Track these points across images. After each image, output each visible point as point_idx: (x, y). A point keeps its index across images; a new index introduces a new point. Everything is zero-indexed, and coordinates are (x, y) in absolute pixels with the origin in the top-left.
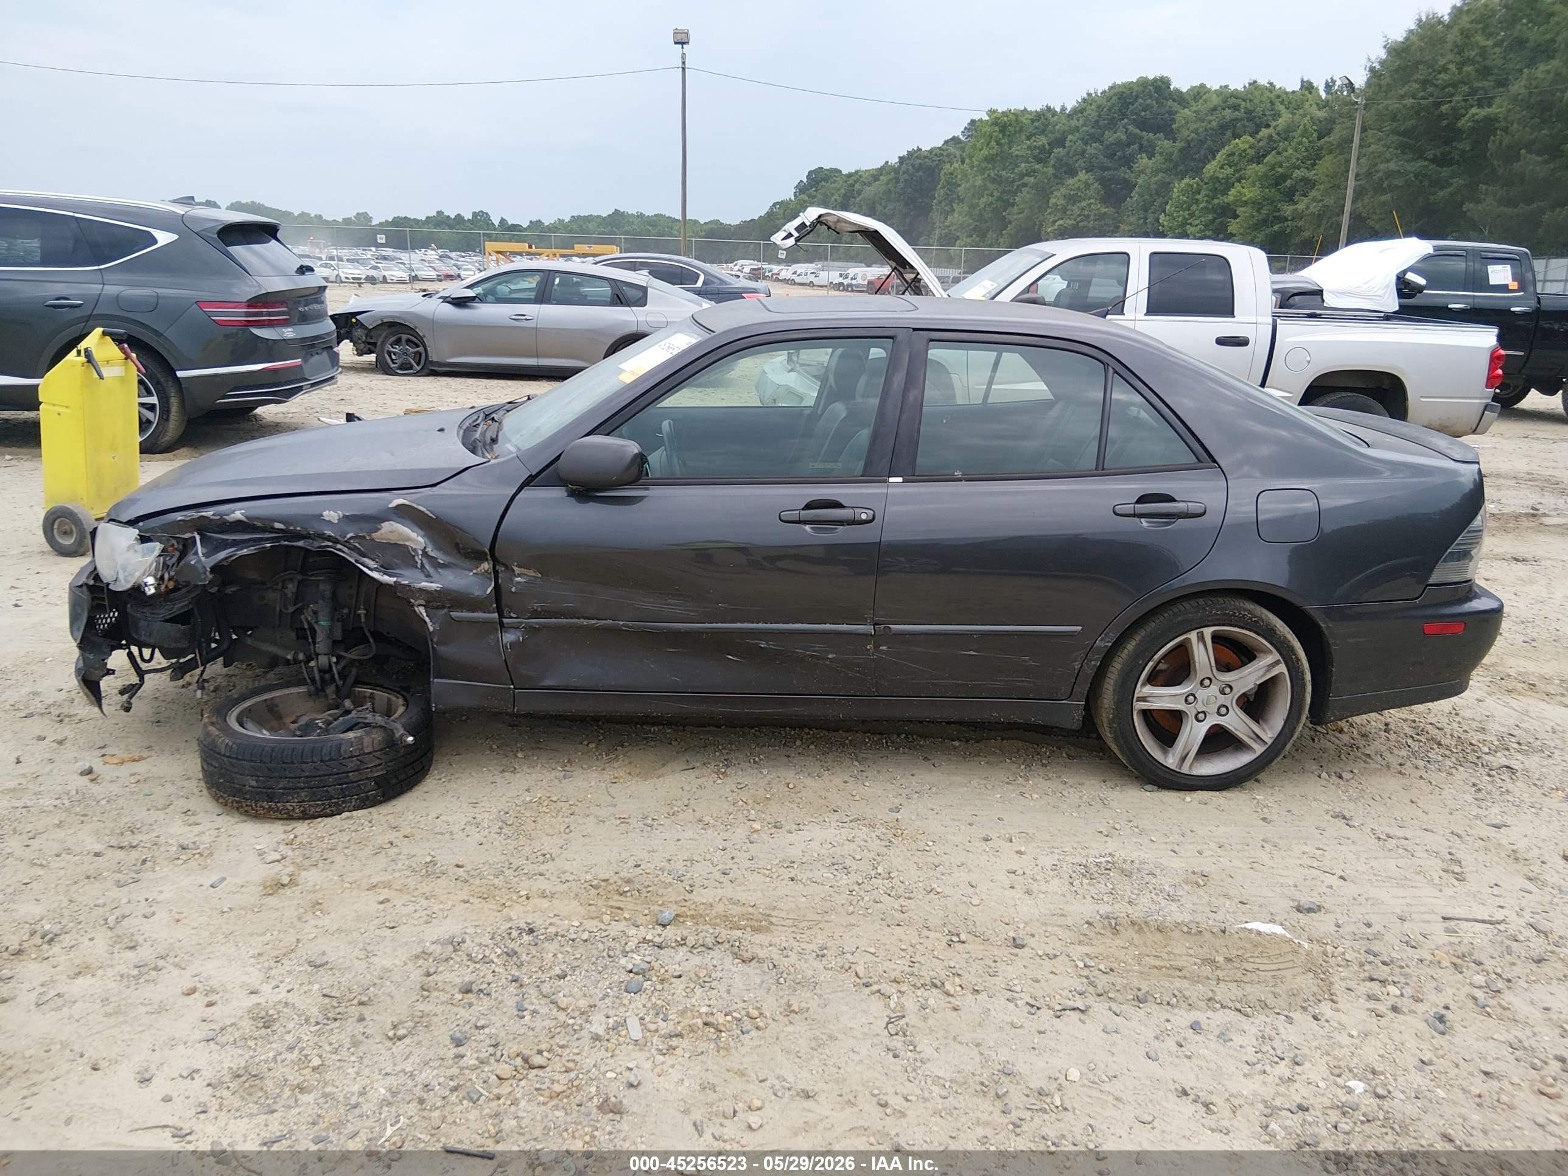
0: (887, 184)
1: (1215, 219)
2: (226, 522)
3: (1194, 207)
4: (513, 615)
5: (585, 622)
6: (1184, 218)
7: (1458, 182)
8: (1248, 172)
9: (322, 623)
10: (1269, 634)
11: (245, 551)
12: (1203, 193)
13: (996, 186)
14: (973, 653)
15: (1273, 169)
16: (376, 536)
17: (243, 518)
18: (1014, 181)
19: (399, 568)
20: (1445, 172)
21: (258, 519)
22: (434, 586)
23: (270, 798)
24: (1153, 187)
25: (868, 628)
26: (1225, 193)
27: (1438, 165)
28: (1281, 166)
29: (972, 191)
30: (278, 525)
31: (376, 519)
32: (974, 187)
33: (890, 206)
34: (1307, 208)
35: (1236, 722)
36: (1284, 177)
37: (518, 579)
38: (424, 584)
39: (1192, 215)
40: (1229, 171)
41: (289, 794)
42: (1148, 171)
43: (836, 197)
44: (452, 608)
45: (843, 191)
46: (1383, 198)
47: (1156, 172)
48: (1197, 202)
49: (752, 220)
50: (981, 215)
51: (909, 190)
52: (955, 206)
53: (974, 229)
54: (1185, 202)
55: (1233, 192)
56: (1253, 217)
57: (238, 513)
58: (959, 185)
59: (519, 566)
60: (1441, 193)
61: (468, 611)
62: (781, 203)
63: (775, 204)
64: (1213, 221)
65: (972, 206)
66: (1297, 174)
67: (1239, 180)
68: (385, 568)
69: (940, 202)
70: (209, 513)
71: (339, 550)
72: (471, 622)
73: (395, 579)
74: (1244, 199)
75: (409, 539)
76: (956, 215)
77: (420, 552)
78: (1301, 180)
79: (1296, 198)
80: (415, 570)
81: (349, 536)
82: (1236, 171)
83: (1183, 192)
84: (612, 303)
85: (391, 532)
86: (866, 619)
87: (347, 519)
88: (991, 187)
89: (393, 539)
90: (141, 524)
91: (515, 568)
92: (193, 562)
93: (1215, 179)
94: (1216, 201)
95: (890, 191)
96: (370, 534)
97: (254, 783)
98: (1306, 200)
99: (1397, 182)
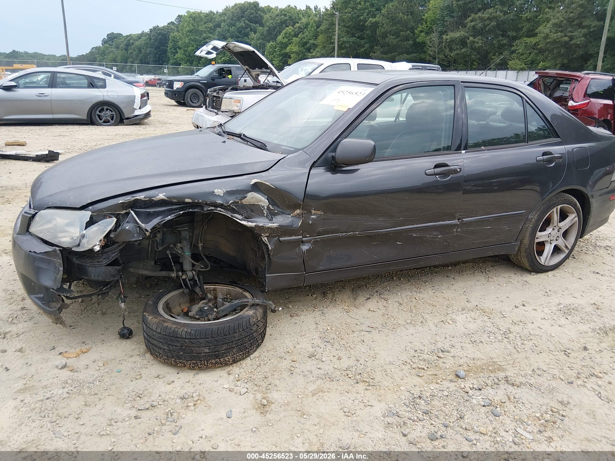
0: (146, 40)
1: (283, 58)
2: (153, 200)
3: (275, 54)
4: (307, 236)
5: (341, 235)
6: (272, 58)
7: (367, 46)
8: (293, 41)
9: (187, 254)
10: (575, 206)
11: (169, 218)
12: (277, 48)
13: (194, 43)
14: (489, 227)
15: (302, 40)
16: (245, 201)
17: (166, 198)
18: (201, 41)
19: (255, 218)
20: (363, 42)
21: (174, 198)
22: (275, 225)
23: (217, 357)
24: (258, 45)
25: (456, 222)
26: (285, 48)
27: (360, 39)
28: (304, 39)
29: (184, 44)
30: (187, 200)
31: (243, 192)
32: (185, 43)
33: (148, 50)
34: (316, 54)
35: (561, 242)
36: (306, 43)
37: (313, 217)
38: (270, 225)
39: (274, 57)
40: (286, 40)
41: (227, 352)
42: (255, 39)
43: (122, 45)
44: (281, 236)
45: (125, 43)
46: (343, 51)
47: (258, 39)
48: (275, 52)
49: (83, 55)
50: (189, 54)
51: (156, 43)
52: (178, 50)
53: (187, 60)
54: (271, 52)
55: (288, 48)
56: (297, 58)
57: (161, 195)
58: (178, 42)
59: (314, 210)
60: (362, 50)
61: (288, 236)
62: (96, 48)
63: (93, 48)
64: (282, 59)
65: (185, 51)
66: (311, 42)
67: (290, 44)
68: (247, 218)
69: (171, 49)
70: (141, 196)
71: (220, 211)
72: (289, 242)
73: (255, 224)
74: (293, 51)
75: (261, 201)
76: (179, 54)
77: (266, 208)
78: (313, 44)
79: (312, 51)
80: (264, 218)
81: (230, 203)
82: (289, 40)
83: (271, 47)
84: (89, 87)
85: (252, 198)
86: (455, 217)
87: (230, 193)
88: (192, 43)
89: (252, 202)
90: (90, 208)
91: (312, 211)
92: (127, 228)
93: (282, 43)
94: (282, 52)
95: (147, 43)
96: (241, 200)
97: (207, 351)
98: (315, 52)
99: (348, 45)
